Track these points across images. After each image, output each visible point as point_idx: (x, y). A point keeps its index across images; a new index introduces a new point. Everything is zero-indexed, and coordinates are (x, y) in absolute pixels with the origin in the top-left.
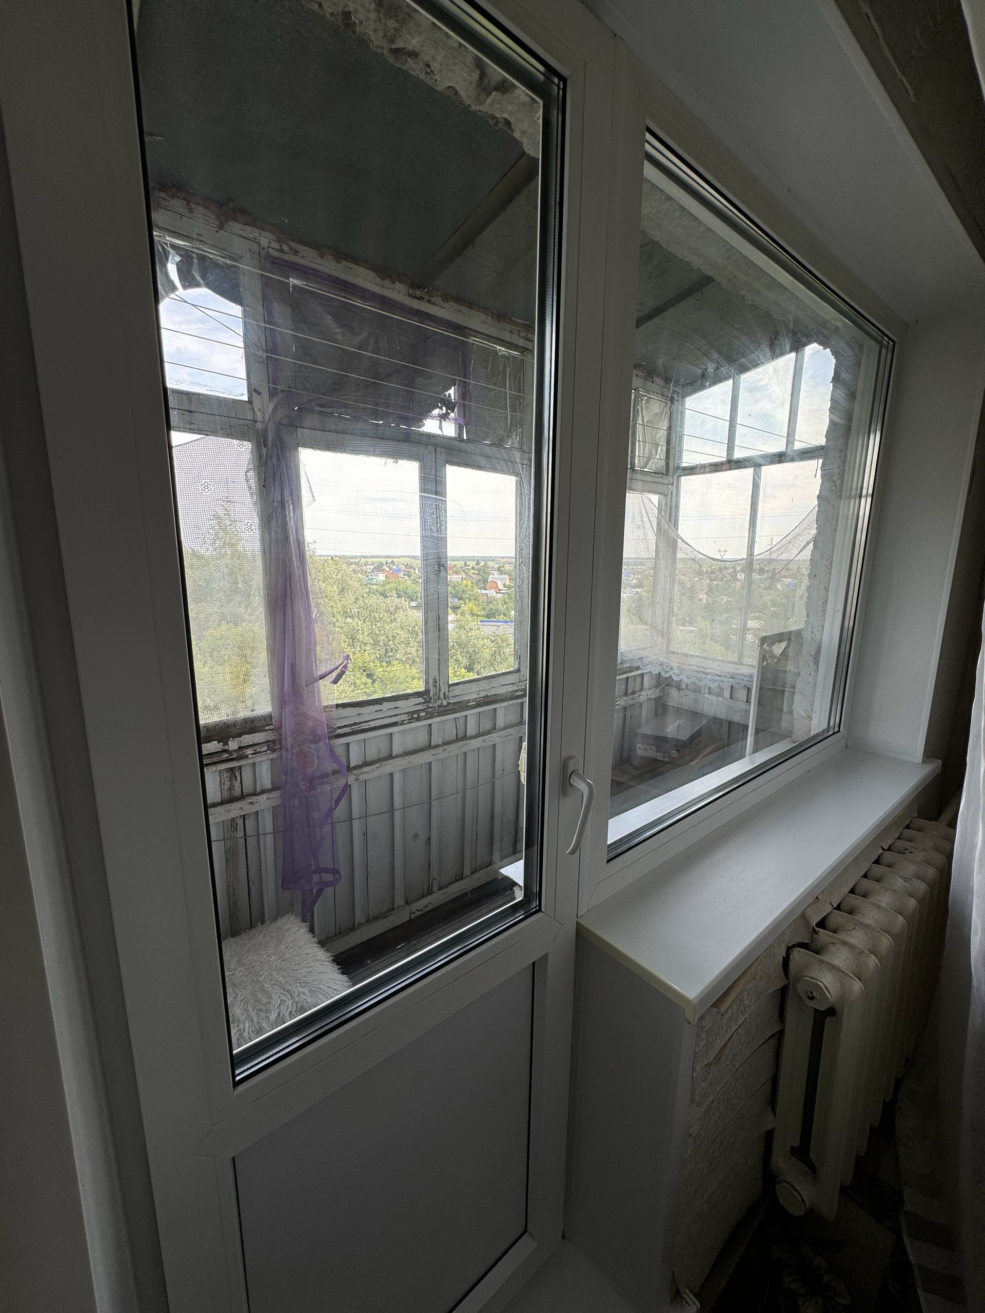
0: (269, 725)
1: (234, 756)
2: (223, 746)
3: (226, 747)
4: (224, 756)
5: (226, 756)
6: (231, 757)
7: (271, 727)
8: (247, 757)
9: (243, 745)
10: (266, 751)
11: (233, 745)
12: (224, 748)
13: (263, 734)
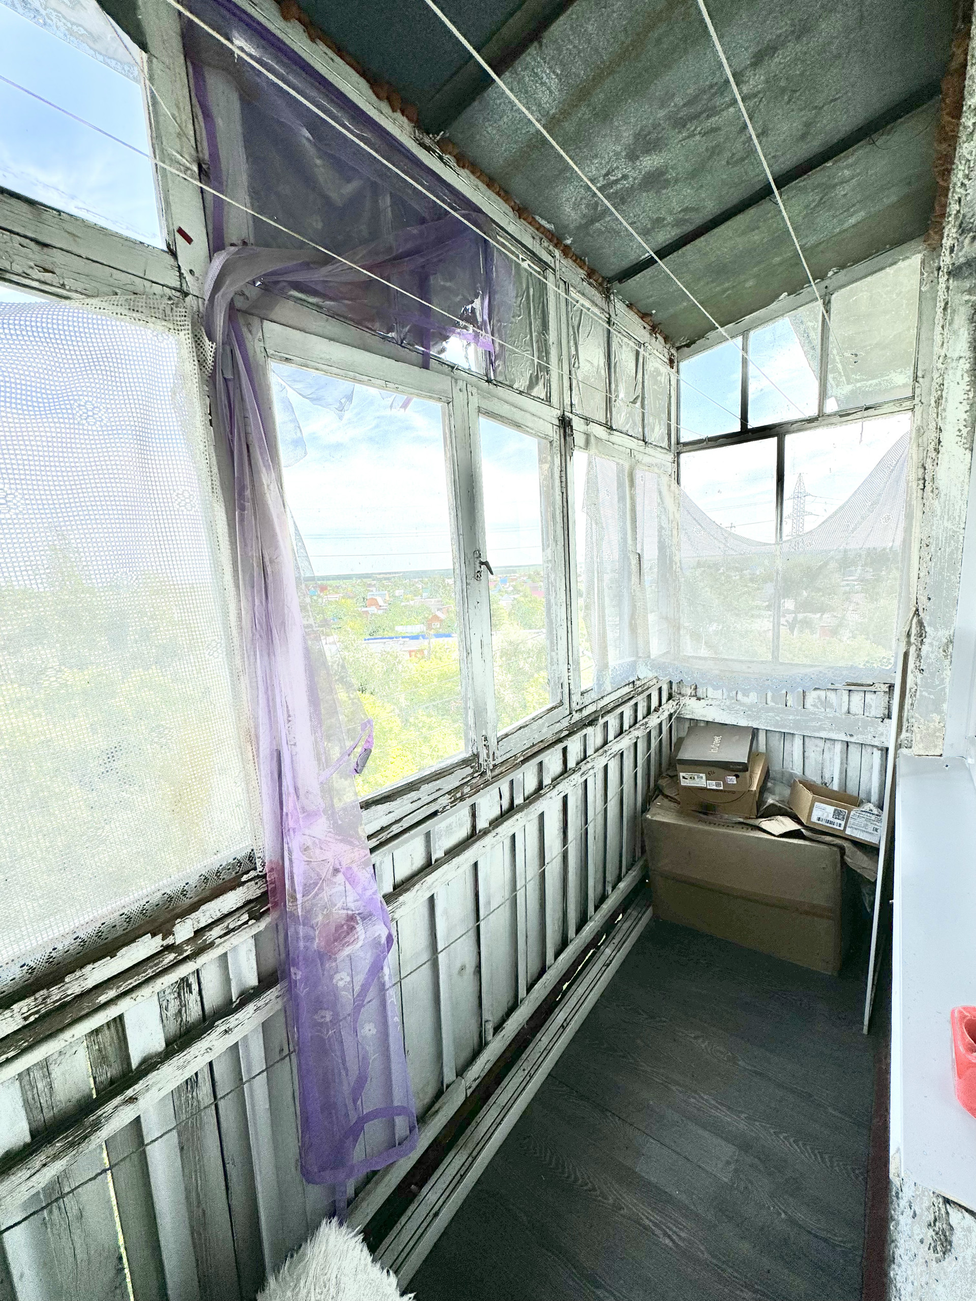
0: (247, 872)
1: (188, 953)
2: (163, 940)
3: (170, 941)
4: (166, 961)
5: (170, 957)
6: (181, 957)
7: (252, 874)
8: (212, 945)
9: (202, 925)
10: (246, 923)
11: (183, 931)
12: (165, 943)
13: (240, 890)
